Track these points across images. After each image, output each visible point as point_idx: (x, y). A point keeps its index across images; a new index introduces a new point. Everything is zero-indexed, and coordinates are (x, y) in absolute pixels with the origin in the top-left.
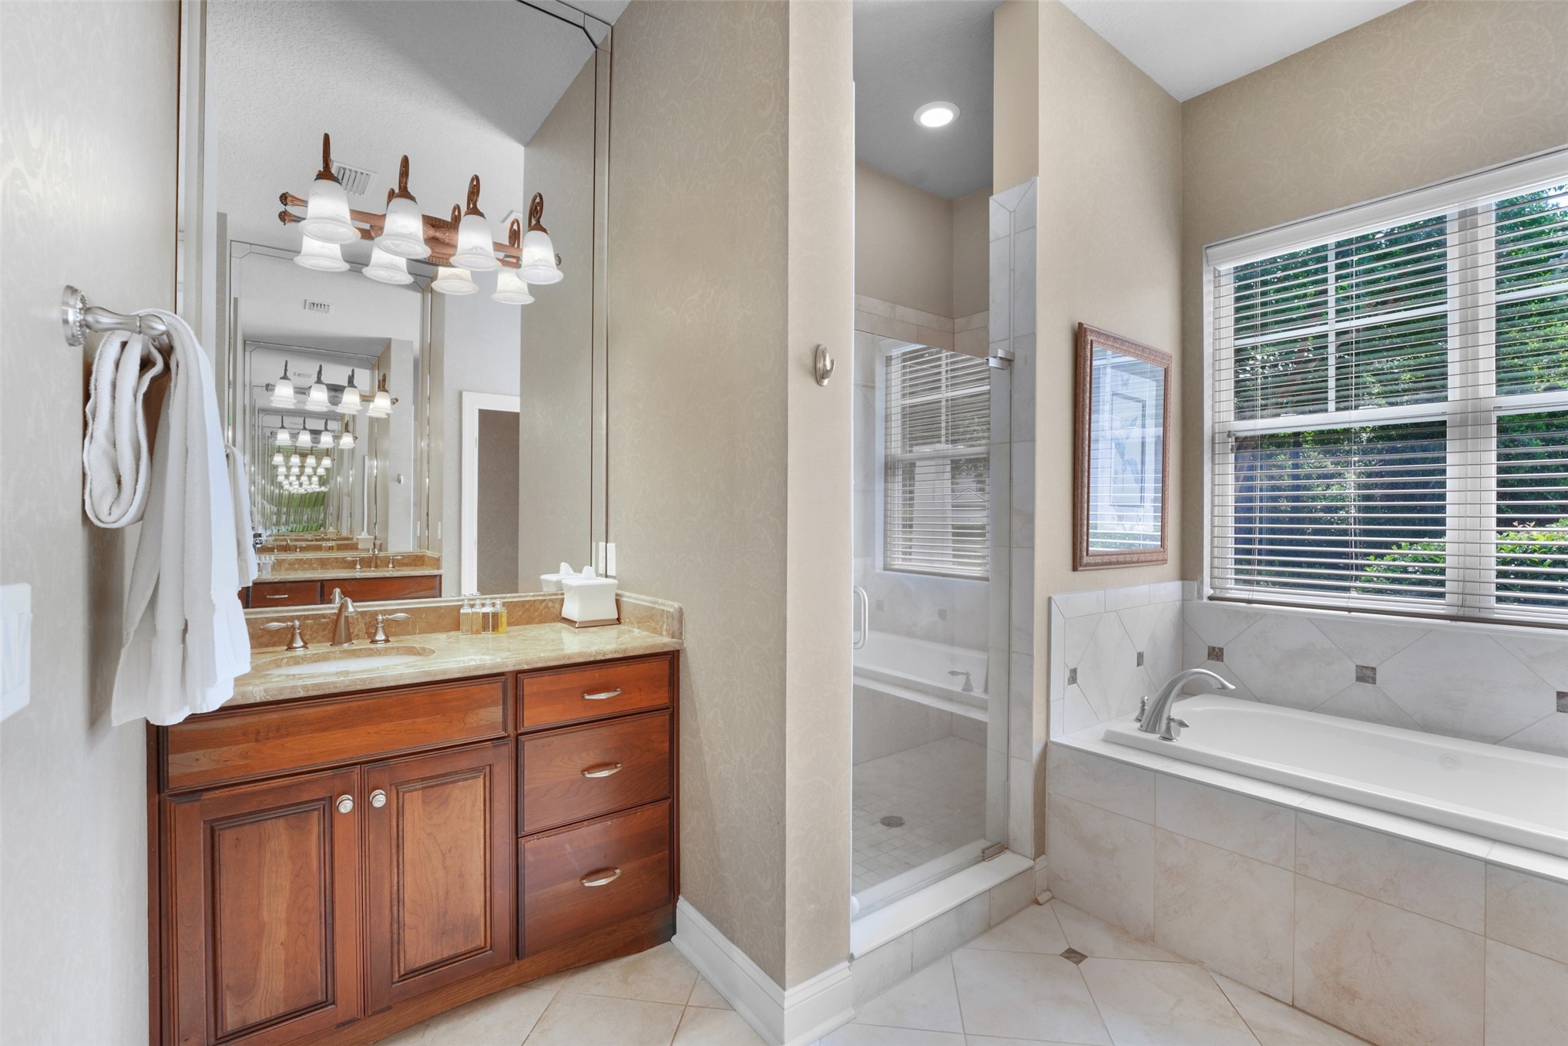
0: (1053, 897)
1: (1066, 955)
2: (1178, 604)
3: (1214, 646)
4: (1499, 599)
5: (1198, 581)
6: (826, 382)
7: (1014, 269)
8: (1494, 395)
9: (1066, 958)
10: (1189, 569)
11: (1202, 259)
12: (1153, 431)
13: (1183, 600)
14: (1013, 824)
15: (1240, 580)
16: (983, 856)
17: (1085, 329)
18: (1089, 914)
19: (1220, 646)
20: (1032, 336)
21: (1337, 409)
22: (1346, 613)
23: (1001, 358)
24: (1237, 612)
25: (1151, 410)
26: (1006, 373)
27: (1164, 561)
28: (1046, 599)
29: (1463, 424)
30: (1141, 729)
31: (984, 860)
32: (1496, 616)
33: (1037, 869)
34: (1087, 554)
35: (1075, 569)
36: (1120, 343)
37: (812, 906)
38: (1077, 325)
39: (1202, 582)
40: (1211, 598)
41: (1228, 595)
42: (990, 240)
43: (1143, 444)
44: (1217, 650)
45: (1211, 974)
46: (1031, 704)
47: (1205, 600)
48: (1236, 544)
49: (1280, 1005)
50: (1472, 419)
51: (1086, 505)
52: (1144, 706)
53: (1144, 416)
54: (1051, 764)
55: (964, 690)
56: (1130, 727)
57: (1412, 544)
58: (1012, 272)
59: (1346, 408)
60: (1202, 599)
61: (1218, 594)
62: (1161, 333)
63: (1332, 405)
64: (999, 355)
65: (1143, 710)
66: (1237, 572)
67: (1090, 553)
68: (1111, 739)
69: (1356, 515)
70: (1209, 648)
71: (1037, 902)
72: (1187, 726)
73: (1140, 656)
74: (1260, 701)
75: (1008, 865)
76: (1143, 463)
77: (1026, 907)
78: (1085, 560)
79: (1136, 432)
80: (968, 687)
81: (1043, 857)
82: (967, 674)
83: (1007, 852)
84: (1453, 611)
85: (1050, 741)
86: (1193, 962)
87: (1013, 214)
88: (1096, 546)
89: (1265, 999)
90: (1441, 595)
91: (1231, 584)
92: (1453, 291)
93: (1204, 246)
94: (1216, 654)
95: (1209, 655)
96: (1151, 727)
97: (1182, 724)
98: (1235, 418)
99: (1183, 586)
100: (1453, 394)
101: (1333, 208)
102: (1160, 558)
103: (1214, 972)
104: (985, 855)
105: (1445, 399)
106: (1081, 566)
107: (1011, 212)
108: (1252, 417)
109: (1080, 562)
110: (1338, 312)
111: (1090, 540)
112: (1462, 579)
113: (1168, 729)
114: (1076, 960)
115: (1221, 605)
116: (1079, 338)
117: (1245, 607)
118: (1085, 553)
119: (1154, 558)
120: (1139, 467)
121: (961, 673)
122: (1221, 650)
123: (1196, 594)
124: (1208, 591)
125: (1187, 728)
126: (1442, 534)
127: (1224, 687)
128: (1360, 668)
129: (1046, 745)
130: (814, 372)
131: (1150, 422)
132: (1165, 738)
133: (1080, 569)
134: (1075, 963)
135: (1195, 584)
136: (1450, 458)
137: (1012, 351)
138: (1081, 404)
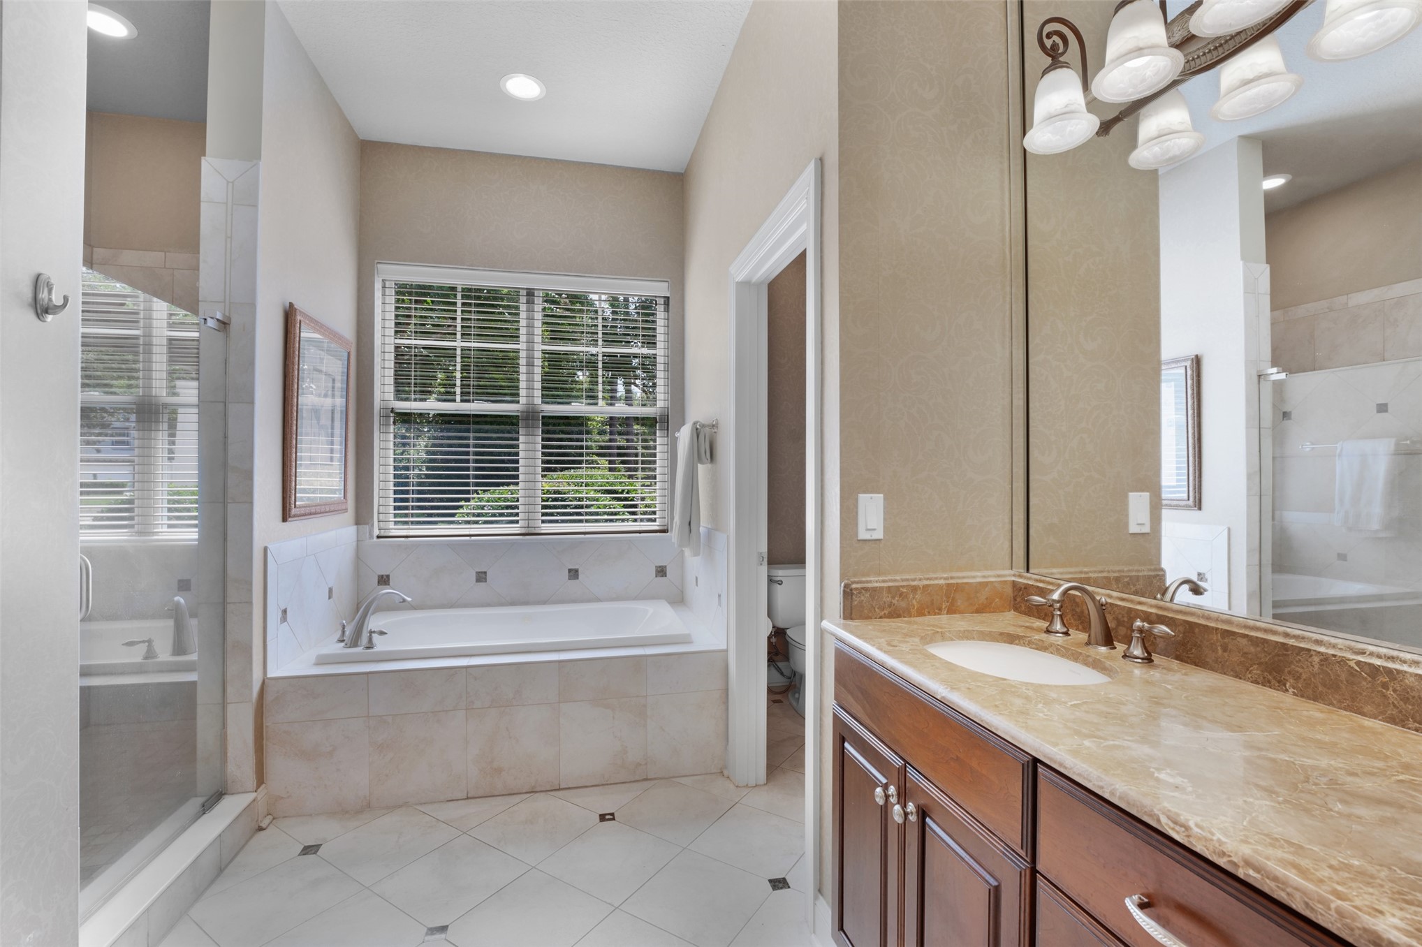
0: (274, 819)
1: (304, 852)
2: (355, 544)
3: (382, 574)
4: (543, 522)
5: (370, 525)
6: (50, 318)
7: (231, 238)
8: (540, 403)
9: (304, 854)
10: (362, 516)
11: (374, 270)
12: (340, 402)
13: (358, 541)
14: (231, 768)
15: (399, 522)
16: (204, 810)
17: (296, 309)
18: (311, 815)
19: (388, 573)
20: (253, 305)
21: (462, 401)
22: (468, 538)
23: (218, 320)
24: (399, 546)
25: (338, 385)
26: (220, 334)
27: (346, 510)
28: (263, 548)
29: (527, 419)
30: (347, 646)
31: (204, 813)
32: (543, 531)
33: (259, 799)
34: (295, 507)
35: (284, 519)
36: (318, 326)
37: (31, 935)
38: (288, 305)
39: (373, 525)
40: (378, 537)
41: (391, 534)
42: (202, 199)
43: (333, 412)
44: (385, 577)
45: (415, 807)
46: (251, 648)
47: (375, 539)
48: (395, 494)
49: (460, 802)
50: (530, 416)
51: (294, 464)
52: (344, 628)
53: (333, 388)
54: (269, 698)
55: (146, 658)
56: (338, 648)
57: (485, 491)
58: (229, 240)
59: (468, 401)
60: (373, 538)
61: (383, 533)
62: (344, 322)
63: (458, 398)
64: (217, 317)
65: (343, 632)
66: (396, 515)
67: (297, 506)
68: (322, 661)
69: (426, 472)
70: (379, 576)
71: (261, 829)
72: (386, 633)
73: (331, 590)
74: (416, 609)
75: (230, 808)
76: (333, 428)
77: (251, 838)
78: (294, 511)
79: (328, 402)
80: (150, 654)
81: (263, 786)
82: (149, 642)
83: (226, 796)
84: (523, 531)
85: (268, 678)
86: (401, 806)
87: (231, 184)
88: (302, 499)
89: (450, 803)
90: (517, 522)
91: (392, 526)
92: (523, 338)
93: (376, 261)
94: (384, 580)
95: (378, 582)
96: (354, 643)
97: (382, 633)
98: (394, 398)
99: (358, 530)
100: (522, 400)
101: (464, 265)
102: (344, 508)
103: (416, 804)
104: (206, 808)
105: (518, 402)
106: (290, 517)
107: (228, 182)
108: (407, 400)
109: (289, 514)
110: (463, 335)
111: (297, 495)
112: (527, 511)
113: (370, 640)
114: (313, 851)
115: (390, 542)
116: (289, 316)
117: (403, 541)
118: (293, 506)
119: (340, 508)
120: (330, 431)
121: (140, 642)
122: (388, 576)
123: (368, 534)
124: (376, 532)
125: (386, 636)
126: (517, 484)
127: (404, 601)
128: (478, 573)
129: (263, 682)
130: (33, 303)
131: (337, 393)
132: (368, 648)
133: (290, 519)
134: (314, 853)
135: (367, 528)
136: (522, 439)
137: (227, 314)
138: (291, 374)
